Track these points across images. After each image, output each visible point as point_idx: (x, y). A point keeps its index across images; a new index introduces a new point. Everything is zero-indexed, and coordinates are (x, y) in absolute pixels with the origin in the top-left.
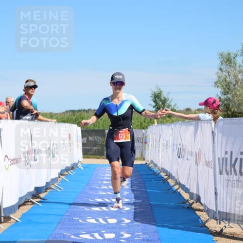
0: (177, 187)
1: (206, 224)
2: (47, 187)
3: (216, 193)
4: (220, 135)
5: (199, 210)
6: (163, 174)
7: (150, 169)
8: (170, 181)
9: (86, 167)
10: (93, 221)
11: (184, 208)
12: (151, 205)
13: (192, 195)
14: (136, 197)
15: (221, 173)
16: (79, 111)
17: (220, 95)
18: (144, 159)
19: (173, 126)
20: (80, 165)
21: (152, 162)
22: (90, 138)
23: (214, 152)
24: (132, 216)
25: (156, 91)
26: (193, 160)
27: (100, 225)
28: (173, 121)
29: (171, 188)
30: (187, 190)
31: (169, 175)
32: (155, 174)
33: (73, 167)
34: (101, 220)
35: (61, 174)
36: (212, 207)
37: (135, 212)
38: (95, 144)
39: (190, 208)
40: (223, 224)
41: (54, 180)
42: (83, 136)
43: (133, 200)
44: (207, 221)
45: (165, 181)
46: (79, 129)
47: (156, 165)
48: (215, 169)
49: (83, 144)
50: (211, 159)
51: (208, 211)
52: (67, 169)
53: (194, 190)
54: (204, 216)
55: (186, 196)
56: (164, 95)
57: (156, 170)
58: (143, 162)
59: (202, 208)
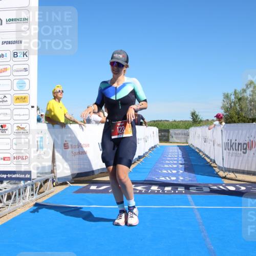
0: (203, 156)
1: (218, 173)
2: (144, 156)
3: (223, 159)
4: (225, 131)
5: (216, 167)
6: (197, 150)
7: (190, 148)
8: (200, 153)
9: (161, 146)
10: (165, 172)
11: (207, 166)
12: (192, 165)
13: (211, 160)
14: (185, 161)
15: (225, 149)
16: (157, 121)
17: (223, 113)
18: (188, 143)
19: (202, 127)
20: (158, 146)
21: (192, 144)
22: (163, 134)
23: (222, 140)
24: (183, 169)
25: (192, 111)
26: (212, 143)
27: (169, 173)
28: (201, 126)
29: (201, 157)
30: (209, 158)
31: (200, 151)
32: (193, 150)
33: (155, 147)
34: (169, 171)
35: (150, 150)
36: (221, 166)
37: (185, 168)
38: (165, 136)
39: (210, 166)
40: (226, 173)
41: (146, 153)
42: (159, 132)
43: (184, 162)
44: (218, 172)
45: (198, 153)
46: (158, 129)
47: (193, 146)
48: (222, 148)
49: (159, 136)
50: (221, 143)
51: (219, 168)
52: (152, 148)
53: (212, 158)
54: (217, 170)
55: (208, 160)
56: (197, 113)
57: (193, 148)
58: (187, 145)
59: (216, 166)
